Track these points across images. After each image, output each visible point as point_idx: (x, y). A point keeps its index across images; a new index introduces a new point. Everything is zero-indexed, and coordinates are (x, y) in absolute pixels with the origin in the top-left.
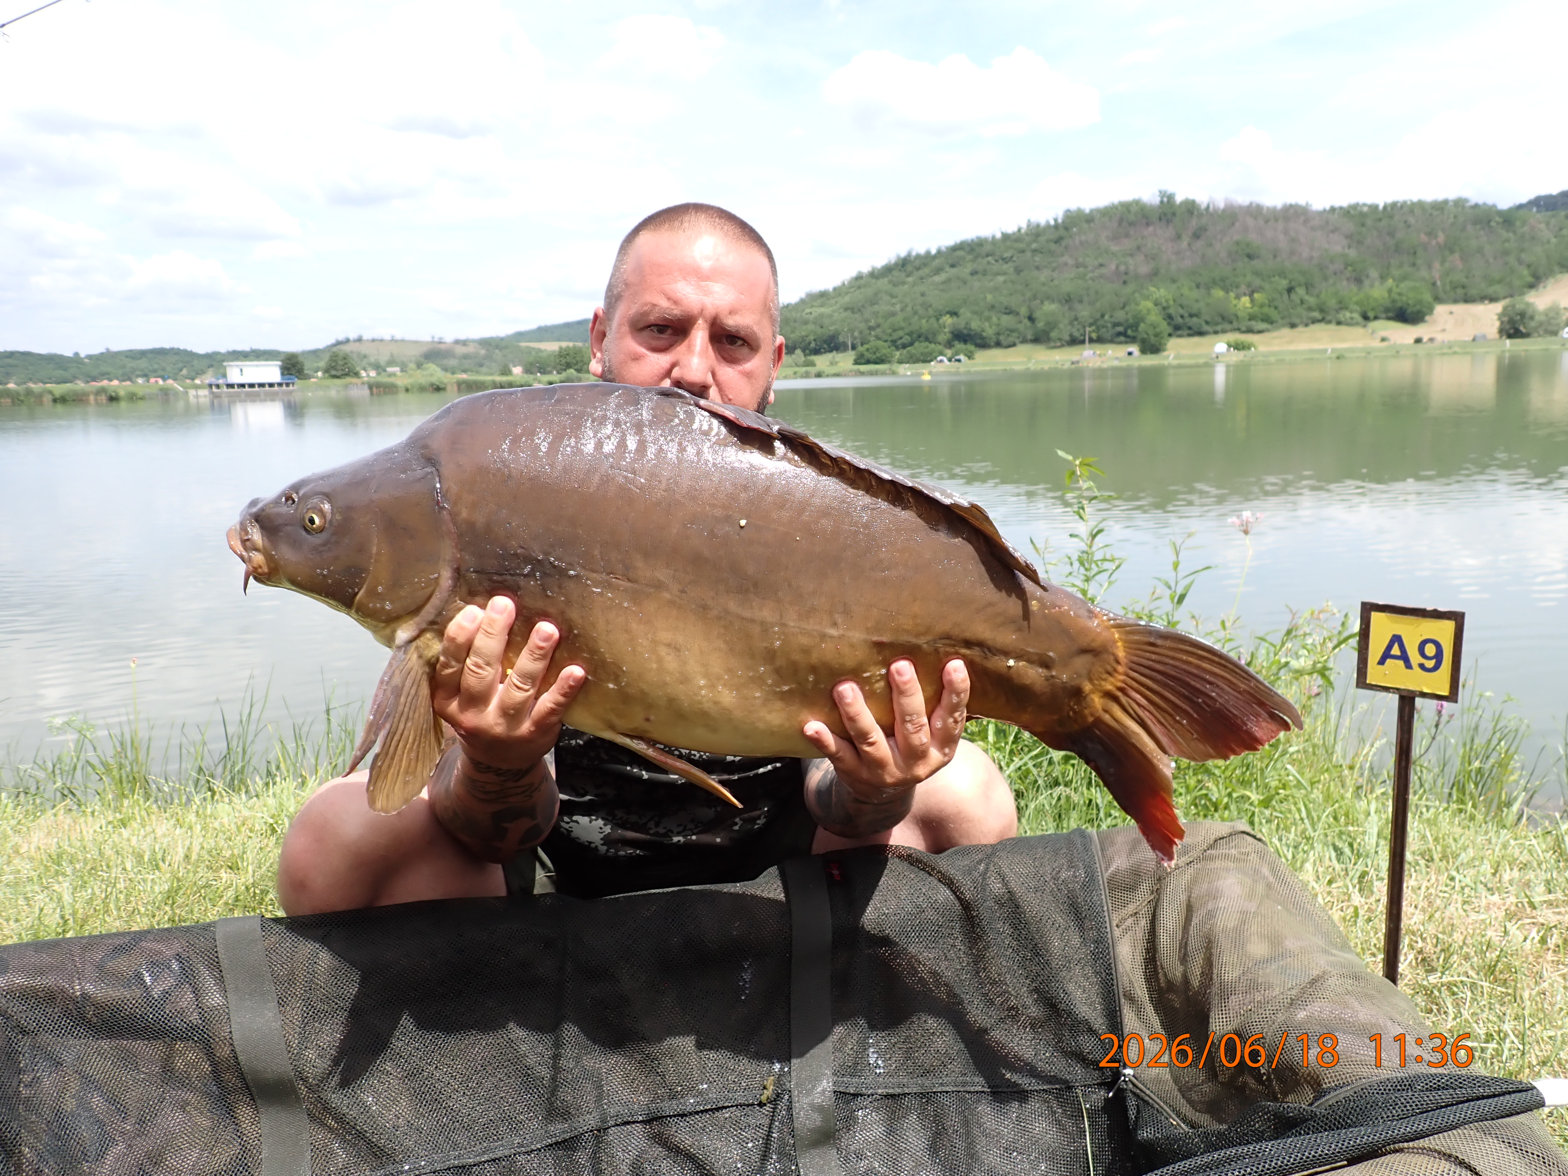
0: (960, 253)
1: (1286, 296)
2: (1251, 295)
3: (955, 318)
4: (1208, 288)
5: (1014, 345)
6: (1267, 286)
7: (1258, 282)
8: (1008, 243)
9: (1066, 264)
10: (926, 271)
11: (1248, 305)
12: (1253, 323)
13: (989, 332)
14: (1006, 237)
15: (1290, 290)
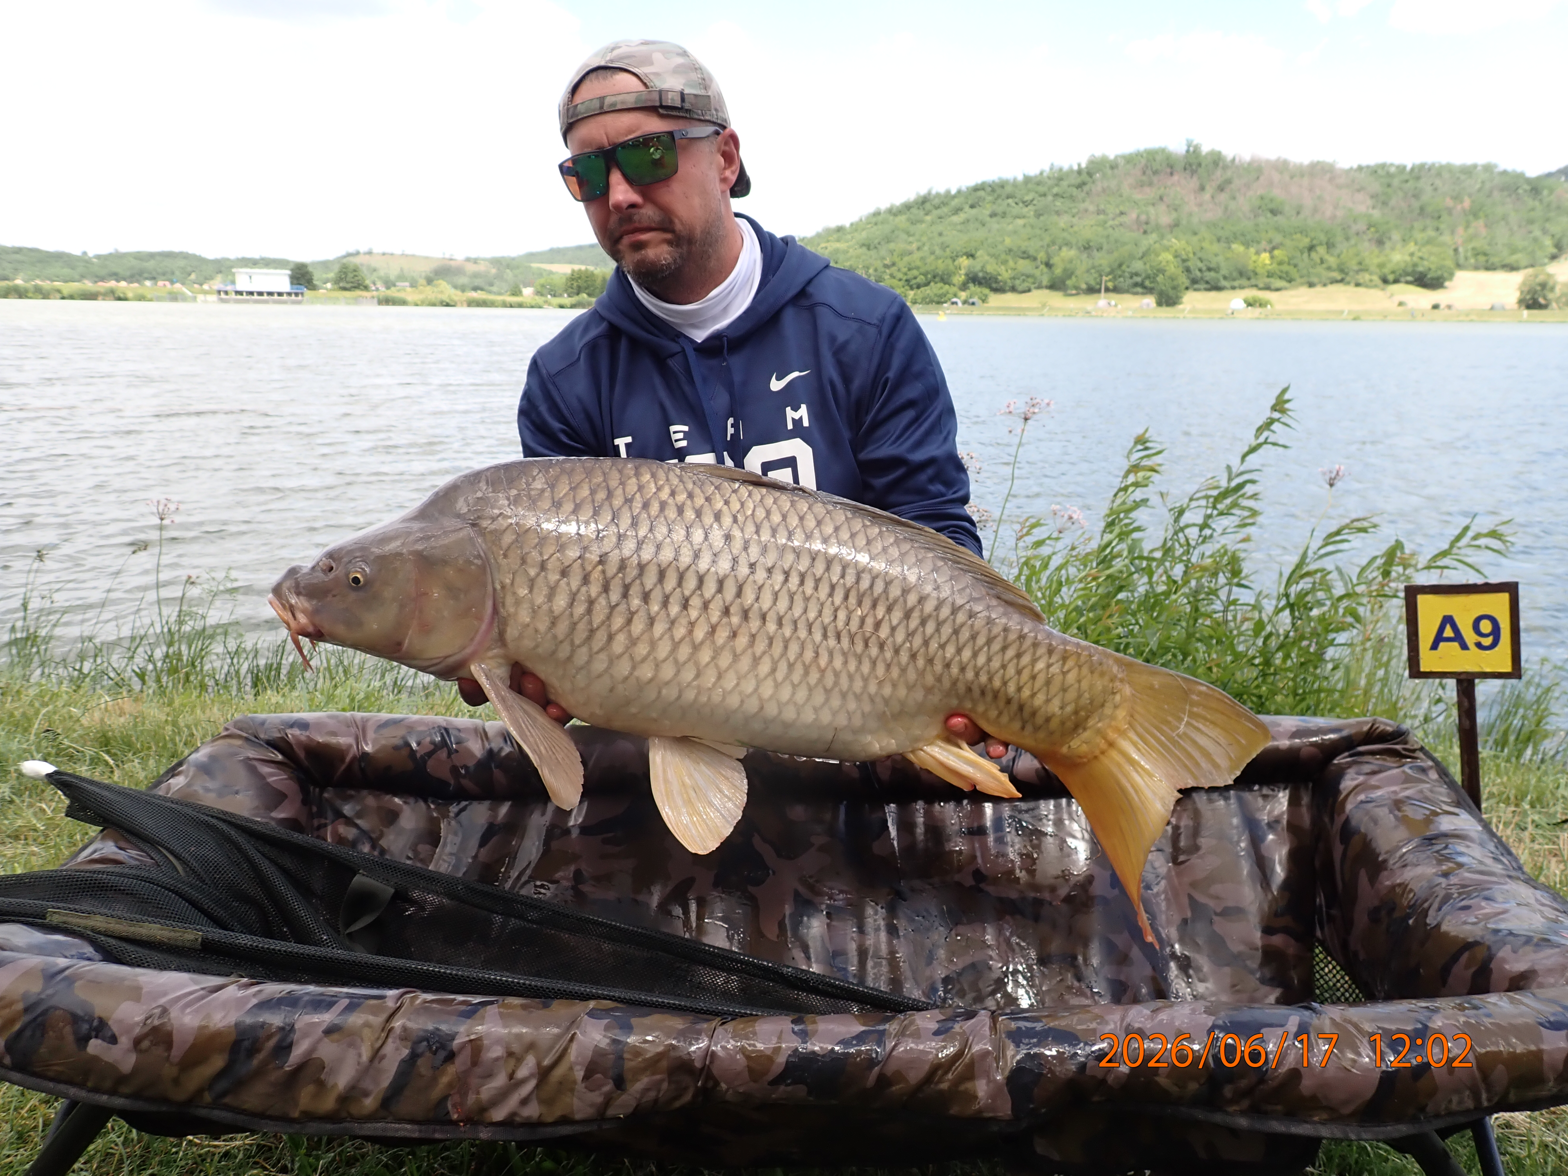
0: (981, 193)
1: (1306, 255)
2: (1271, 251)
3: (971, 259)
4: (1228, 241)
5: (1029, 290)
6: (1288, 242)
7: (1278, 238)
8: (1030, 186)
9: (1086, 211)
10: (945, 210)
11: (1268, 262)
12: (1272, 280)
13: (1005, 274)
14: (1027, 180)
15: (1311, 248)
